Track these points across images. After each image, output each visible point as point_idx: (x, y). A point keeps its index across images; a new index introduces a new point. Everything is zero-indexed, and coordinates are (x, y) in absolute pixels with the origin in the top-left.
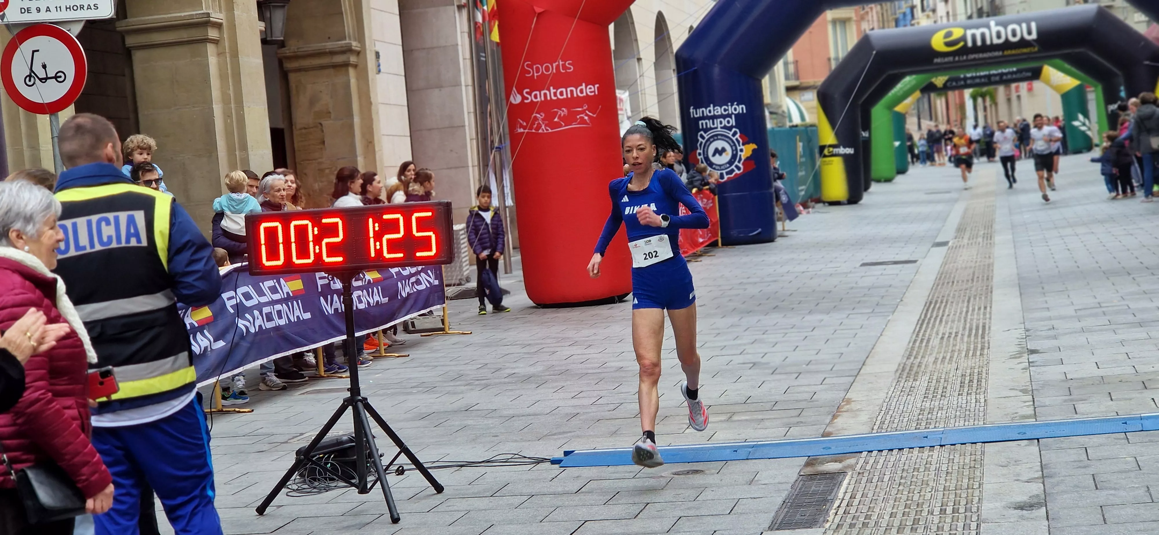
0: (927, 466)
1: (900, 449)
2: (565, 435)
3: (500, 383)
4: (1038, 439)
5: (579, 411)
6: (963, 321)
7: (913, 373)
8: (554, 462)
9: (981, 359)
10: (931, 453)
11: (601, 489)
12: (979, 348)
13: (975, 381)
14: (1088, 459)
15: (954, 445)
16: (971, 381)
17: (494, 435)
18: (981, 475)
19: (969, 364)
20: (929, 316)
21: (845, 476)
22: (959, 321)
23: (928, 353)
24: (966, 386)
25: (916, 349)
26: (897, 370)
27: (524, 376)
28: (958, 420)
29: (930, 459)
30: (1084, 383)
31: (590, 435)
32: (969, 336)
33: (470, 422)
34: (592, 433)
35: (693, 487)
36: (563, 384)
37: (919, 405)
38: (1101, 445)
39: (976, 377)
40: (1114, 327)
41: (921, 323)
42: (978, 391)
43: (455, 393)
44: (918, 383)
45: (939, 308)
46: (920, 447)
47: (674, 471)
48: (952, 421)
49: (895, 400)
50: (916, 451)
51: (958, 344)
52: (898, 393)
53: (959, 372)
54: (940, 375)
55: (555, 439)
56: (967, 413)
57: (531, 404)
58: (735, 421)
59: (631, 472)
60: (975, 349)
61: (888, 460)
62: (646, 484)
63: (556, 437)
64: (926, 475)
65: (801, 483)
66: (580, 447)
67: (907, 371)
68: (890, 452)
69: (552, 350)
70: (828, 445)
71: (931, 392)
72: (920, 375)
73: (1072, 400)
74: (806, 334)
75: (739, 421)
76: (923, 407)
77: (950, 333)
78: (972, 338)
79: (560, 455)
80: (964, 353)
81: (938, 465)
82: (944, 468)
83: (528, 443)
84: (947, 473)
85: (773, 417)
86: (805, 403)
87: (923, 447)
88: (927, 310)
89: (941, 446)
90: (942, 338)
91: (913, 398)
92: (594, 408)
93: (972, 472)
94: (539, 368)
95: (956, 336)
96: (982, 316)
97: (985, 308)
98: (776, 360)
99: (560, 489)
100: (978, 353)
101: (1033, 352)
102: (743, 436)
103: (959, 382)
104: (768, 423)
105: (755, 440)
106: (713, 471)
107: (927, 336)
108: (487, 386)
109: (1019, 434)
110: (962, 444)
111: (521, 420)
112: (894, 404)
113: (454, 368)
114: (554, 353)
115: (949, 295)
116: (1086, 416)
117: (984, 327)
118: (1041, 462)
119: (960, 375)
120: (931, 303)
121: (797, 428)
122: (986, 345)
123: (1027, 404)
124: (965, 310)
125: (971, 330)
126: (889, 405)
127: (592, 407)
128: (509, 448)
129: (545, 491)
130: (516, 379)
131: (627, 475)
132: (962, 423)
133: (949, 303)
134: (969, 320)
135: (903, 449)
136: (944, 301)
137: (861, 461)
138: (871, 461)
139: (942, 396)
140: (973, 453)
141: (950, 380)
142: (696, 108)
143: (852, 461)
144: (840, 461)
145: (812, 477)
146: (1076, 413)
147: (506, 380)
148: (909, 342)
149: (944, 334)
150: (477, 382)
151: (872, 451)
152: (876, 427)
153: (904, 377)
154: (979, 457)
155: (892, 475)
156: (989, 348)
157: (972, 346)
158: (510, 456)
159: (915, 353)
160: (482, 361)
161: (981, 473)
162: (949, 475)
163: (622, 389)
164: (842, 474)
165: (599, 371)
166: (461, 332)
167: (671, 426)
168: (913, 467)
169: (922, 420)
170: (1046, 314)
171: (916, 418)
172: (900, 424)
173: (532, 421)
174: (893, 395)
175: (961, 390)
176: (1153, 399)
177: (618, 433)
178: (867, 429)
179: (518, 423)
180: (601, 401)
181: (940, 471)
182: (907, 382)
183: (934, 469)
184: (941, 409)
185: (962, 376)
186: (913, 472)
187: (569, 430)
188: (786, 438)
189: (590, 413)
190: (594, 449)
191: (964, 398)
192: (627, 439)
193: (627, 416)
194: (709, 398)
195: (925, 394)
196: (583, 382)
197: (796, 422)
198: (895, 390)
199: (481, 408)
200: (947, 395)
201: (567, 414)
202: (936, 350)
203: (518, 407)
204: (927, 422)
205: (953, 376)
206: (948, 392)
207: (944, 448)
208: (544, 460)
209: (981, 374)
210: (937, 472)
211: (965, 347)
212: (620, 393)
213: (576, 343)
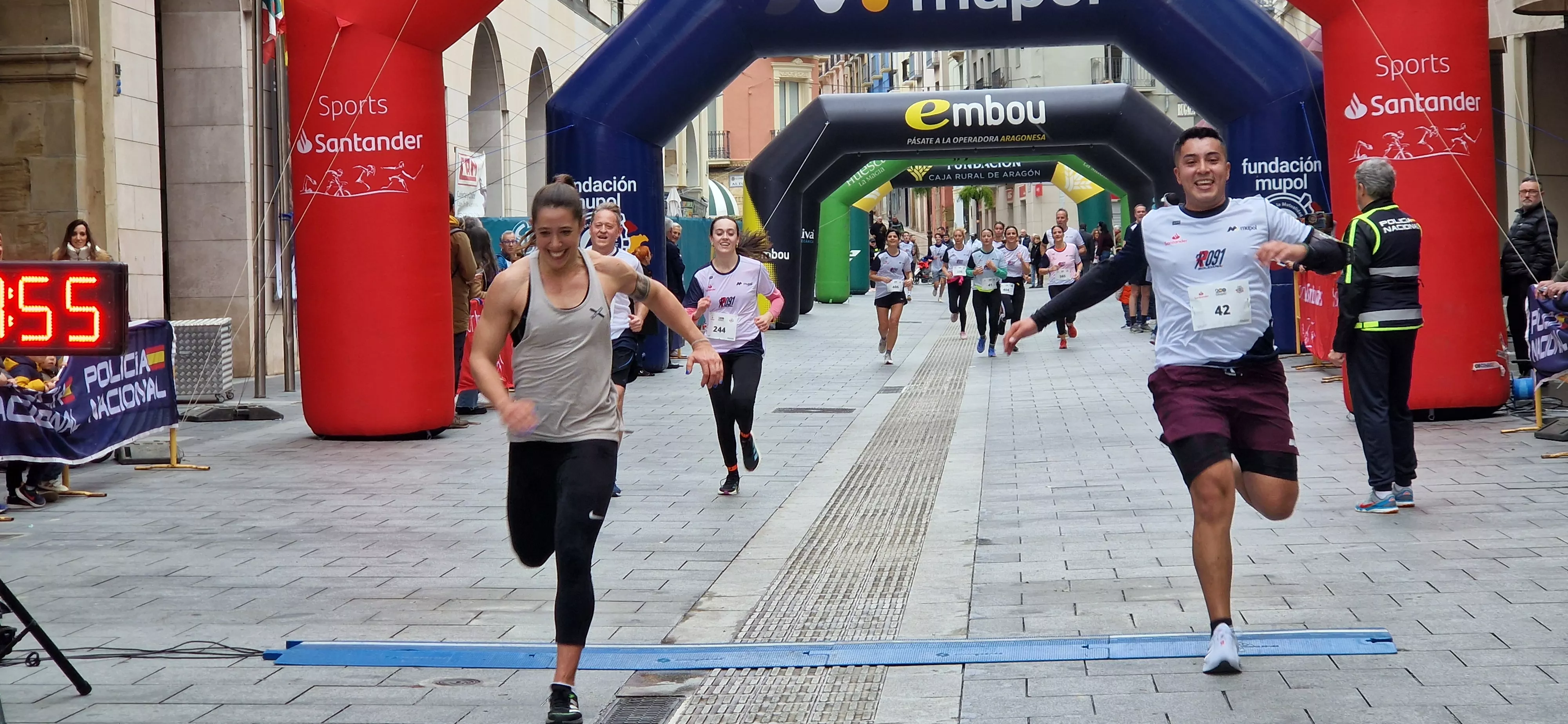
0: (800, 694)
1: (768, 668)
2: (298, 619)
3: (229, 540)
4: (964, 664)
5: (329, 585)
6: (897, 495)
7: (812, 562)
8: (269, 656)
9: (911, 549)
10: (810, 677)
11: (326, 699)
12: (911, 533)
14: (1027, 696)
15: (846, 666)
16: (890, 578)
17: (197, 612)
18: (874, 711)
19: (893, 554)
20: (852, 486)
21: (681, 702)
22: (892, 495)
23: (839, 536)
24: (882, 584)
25: (824, 530)
26: (790, 557)
27: (267, 532)
28: (859, 631)
29: (807, 684)
30: (1044, 589)
31: (334, 621)
32: (902, 516)
33: (167, 593)
34: (338, 617)
35: (459, 704)
36: (318, 546)
37: (809, 608)
38: (1048, 677)
39: (897, 574)
40: (1098, 514)
41: (839, 493)
42: (896, 593)
43: (159, 551)
44: (815, 577)
45: (869, 475)
46: (797, 667)
47: (439, 678)
48: (850, 632)
49: (778, 598)
50: (789, 672)
51: (883, 527)
52: (784, 589)
53: (876, 565)
54: (848, 567)
55: (282, 624)
56: (875, 622)
57: (263, 572)
58: (545, 612)
59: (376, 677)
60: (905, 535)
61: (747, 682)
62: (392, 696)
63: (284, 620)
64: (796, 707)
65: (616, 708)
66: (311, 637)
67: (804, 558)
68: (753, 672)
69: (318, 497)
70: (666, 656)
71: (831, 590)
72: (821, 566)
73: (1021, 612)
74: (675, 499)
76: (814, 611)
77: (877, 511)
78: (905, 520)
79: (279, 646)
80: (889, 539)
81: (816, 694)
82: (824, 697)
83: (241, 627)
84: (827, 705)
86: (650, 594)
87: (801, 667)
88: (852, 478)
89: (827, 667)
90: (864, 516)
91: (803, 598)
92: (351, 582)
93: (861, 706)
94: (291, 522)
95: (884, 514)
96: (924, 490)
97: (932, 479)
99: (265, 697)
100: (909, 540)
101: (982, 542)
103: (873, 578)
106: (494, 683)
107: (843, 512)
108: (207, 543)
109: (938, 655)
110: (857, 666)
111: (242, 593)
112: (774, 604)
113: (169, 515)
114: (319, 502)
115: (886, 459)
116: (1036, 635)
117: (925, 504)
118: (961, 696)
119: (876, 568)
120: (859, 467)
121: (630, 629)
122: (922, 529)
123: (960, 614)
124: (903, 480)
125: (905, 508)
126: (768, 604)
127: (349, 580)
128: (213, 633)
129: (243, 698)
130: (255, 535)
131: (369, 681)
132: (864, 636)
133: (884, 469)
134: (906, 495)
135: (772, 668)
136: (879, 466)
137: (709, 681)
138: (724, 682)
139: (844, 597)
140: (870, 678)
141: (861, 575)
143: (697, 681)
144: (680, 679)
145: (633, 700)
146: (1024, 629)
147: (240, 536)
148: (816, 520)
149: (867, 511)
150: (197, 537)
151: (727, 669)
152: (741, 635)
153: (798, 567)
154: (876, 685)
155: (748, 704)
156: (924, 534)
157: (902, 530)
158: (207, 645)
159: (821, 534)
160: (214, 508)
161: (873, 708)
162: (828, 709)
163: (399, 557)
164: (678, 698)
165: (375, 530)
166: (194, 466)
167: (452, 614)
168: (780, 695)
169: (808, 629)
170: (1012, 492)
171: (800, 626)
172: (776, 632)
173: (257, 596)
174: (777, 591)
175: (874, 590)
176: (1131, 615)
177: (375, 619)
178: (728, 637)
179: (234, 599)
180: (364, 573)
181: (817, 703)
182: (801, 574)
183: (809, 699)
184: (838, 614)
185: (879, 570)
186: (779, 701)
187: (304, 612)
188: (610, 642)
189: (344, 588)
190: (333, 641)
191: (875, 601)
192: (386, 628)
193: (394, 595)
194: (517, 578)
195: (822, 593)
196: (348, 544)
197: (630, 620)
198: (781, 585)
199: (189, 573)
200: (852, 596)
201: (311, 588)
202: (851, 531)
203: (244, 575)
204: (815, 632)
205: (867, 570)
206: (855, 591)
207: (830, 669)
208: (254, 653)
209: (906, 570)
210: (812, 703)
211: (892, 531)
212: (395, 563)
213: (353, 491)
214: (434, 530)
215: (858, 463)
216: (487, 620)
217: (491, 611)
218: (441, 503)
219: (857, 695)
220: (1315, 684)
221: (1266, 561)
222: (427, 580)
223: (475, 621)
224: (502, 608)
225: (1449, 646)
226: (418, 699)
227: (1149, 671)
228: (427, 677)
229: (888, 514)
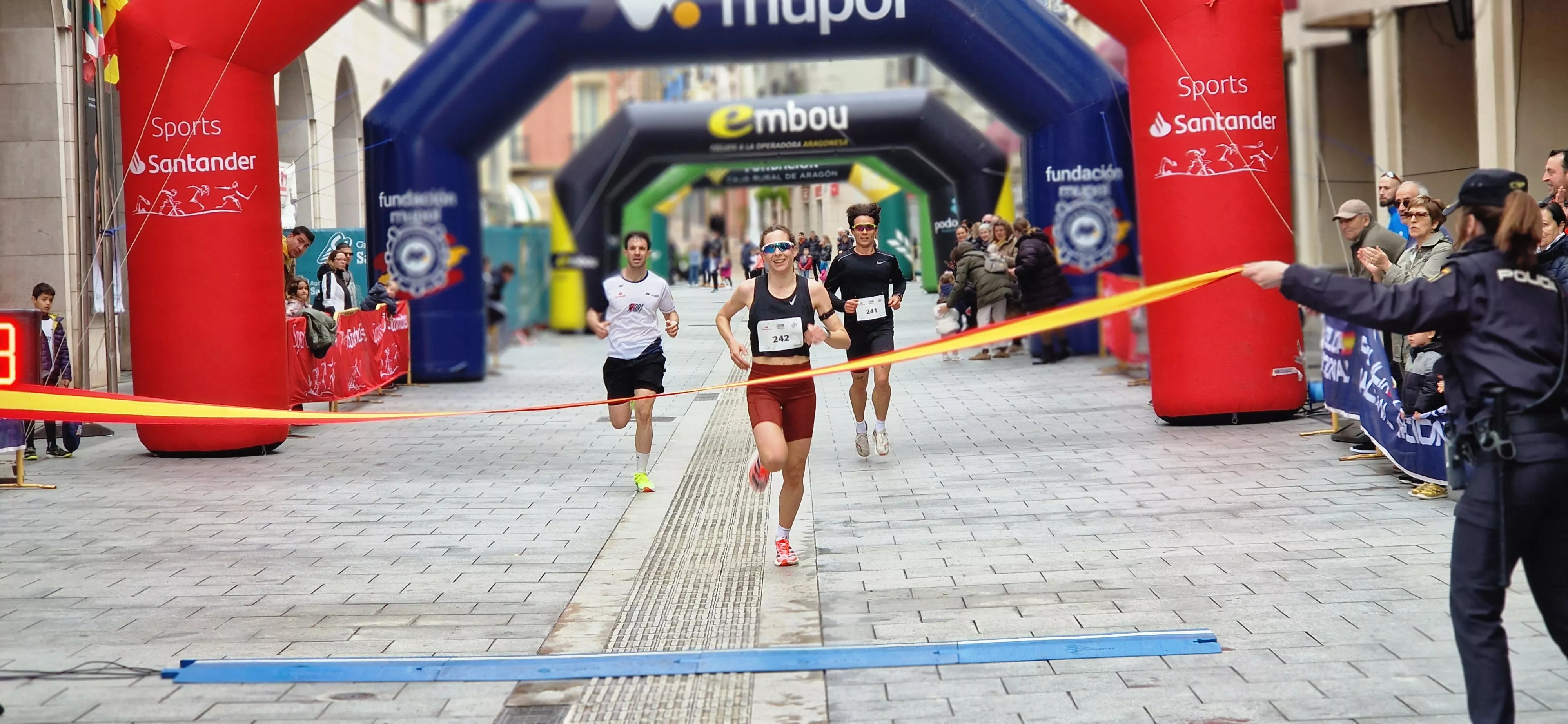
0: (677, 701)
1: (642, 677)
2: (184, 638)
3: (95, 560)
4: (824, 671)
5: (204, 604)
6: (732, 505)
7: (663, 573)
8: (167, 675)
9: (755, 558)
10: (683, 684)
11: (232, 716)
12: (752, 543)
13: (745, 589)
14: (888, 699)
15: (714, 673)
16: (740, 588)
17: (83, 633)
18: (748, 716)
19: (739, 563)
20: (687, 496)
21: (567, 710)
22: (728, 504)
23: (684, 547)
24: (733, 594)
25: (668, 540)
26: (642, 568)
27: (129, 551)
28: (720, 641)
29: (681, 691)
30: (887, 597)
31: (219, 639)
32: (740, 526)
33: (47, 615)
34: (221, 636)
36: (182, 565)
37: (669, 618)
38: (905, 681)
39: (746, 583)
40: (929, 522)
41: (676, 503)
42: (749, 603)
43: (28, 572)
44: (669, 587)
45: (701, 485)
46: (669, 675)
47: (334, 693)
48: (713, 641)
49: (638, 608)
50: (663, 680)
51: (725, 537)
52: (642, 600)
53: (725, 575)
54: (698, 578)
55: (170, 643)
56: (734, 631)
57: (137, 592)
58: (421, 627)
59: (274, 693)
60: (747, 545)
61: (625, 690)
62: (295, 711)
63: (170, 640)
64: (676, 713)
65: (508, 717)
66: (202, 655)
67: (655, 569)
68: (629, 680)
69: (170, 516)
70: (545, 667)
71: (686, 600)
72: (672, 577)
73: (870, 619)
74: (521, 511)
75: (425, 626)
76: (675, 621)
77: (715, 521)
78: (744, 530)
79: (173, 665)
80: (732, 549)
81: (692, 700)
82: (700, 704)
83: (131, 647)
84: (704, 711)
85: (471, 623)
86: (516, 606)
87: (673, 675)
88: (685, 488)
89: (698, 674)
90: (704, 527)
91: (661, 607)
92: (225, 601)
93: (736, 711)
94: (151, 541)
95: (723, 525)
98: (478, 545)
99: (173, 715)
100: (751, 550)
101: (822, 551)
102: (431, 649)
103: (724, 588)
104: (464, 632)
105: (447, 655)
106: (388, 696)
107: (683, 522)
108: (73, 564)
109: (799, 662)
110: (724, 673)
111: (122, 614)
112: (636, 614)
113: (28, 536)
114: (173, 520)
115: (715, 468)
116: (887, 642)
117: (760, 514)
118: (827, 701)
119: (725, 578)
120: (690, 477)
121: (505, 641)
122: (762, 539)
123: (812, 622)
124: (735, 489)
125: (742, 518)
126: (629, 615)
127: (223, 599)
128: (104, 653)
129: (152, 716)
130: (119, 555)
131: (268, 697)
132: (726, 644)
133: (715, 479)
134: (740, 505)
135: (646, 676)
136: (708, 476)
137: (590, 691)
138: (604, 691)
139: (700, 606)
140: (739, 685)
141: (712, 585)
142: (387, 194)
143: (577, 690)
144: (562, 689)
145: (522, 709)
146: (875, 637)
147: (104, 556)
148: (660, 531)
149: (706, 521)
150: (61, 558)
151: (604, 678)
152: (611, 645)
153: (651, 578)
154: (747, 691)
155: (630, 711)
157: (743, 540)
158: (103, 665)
159: (666, 545)
160: (70, 528)
161: (747, 713)
162: (706, 714)
163: (266, 575)
164: (564, 707)
165: (236, 548)
166: (41, 486)
167: (333, 630)
168: (658, 702)
169: (673, 638)
170: (843, 501)
171: (665, 635)
172: (643, 642)
173: (137, 617)
174: (636, 601)
175: (727, 600)
176: (974, 621)
177: (259, 637)
178: (596, 646)
179: (117, 619)
180: (236, 591)
181: (694, 709)
182: (655, 584)
183: (686, 705)
184: (698, 624)
185: (728, 580)
186: (659, 708)
187: (188, 631)
188: (488, 654)
189: (221, 607)
190: (223, 659)
191: (730, 610)
192: (271, 645)
193: (271, 613)
194: (386, 593)
195: (679, 602)
196: (212, 563)
197: (503, 632)
198: (639, 596)
199: (63, 595)
200: (708, 606)
201: (187, 608)
202: (695, 543)
203: (118, 595)
204: (679, 641)
205: (717, 580)
206: (709, 602)
207: (700, 677)
208: (150, 673)
209: (754, 579)
210: (690, 709)
211: (734, 541)
212: (265, 581)
213: (203, 509)
214: (294, 547)
215: (689, 473)
216: (366, 635)
217: (369, 627)
218: (293, 519)
219: (730, 701)
220: (1152, 683)
221: (1093, 566)
222: (298, 597)
223: (355, 636)
224: (378, 623)
225: (1269, 644)
226: (318, 713)
227: (998, 674)
228: (323, 693)
229: (727, 524)
